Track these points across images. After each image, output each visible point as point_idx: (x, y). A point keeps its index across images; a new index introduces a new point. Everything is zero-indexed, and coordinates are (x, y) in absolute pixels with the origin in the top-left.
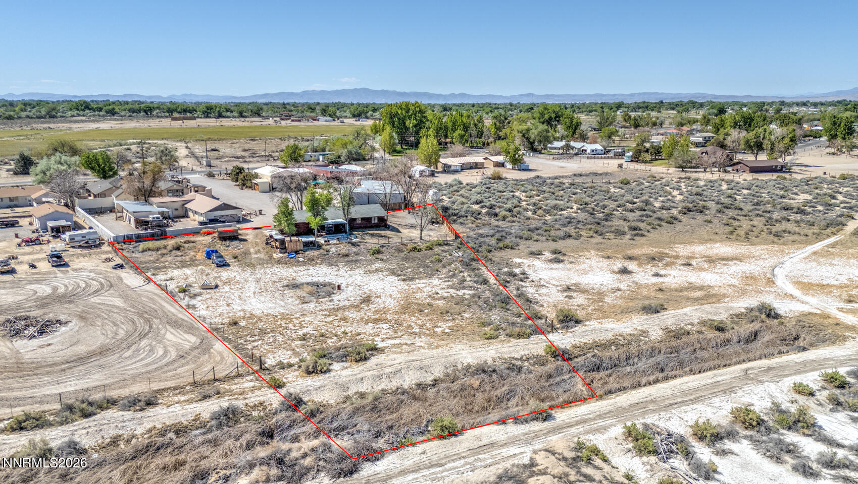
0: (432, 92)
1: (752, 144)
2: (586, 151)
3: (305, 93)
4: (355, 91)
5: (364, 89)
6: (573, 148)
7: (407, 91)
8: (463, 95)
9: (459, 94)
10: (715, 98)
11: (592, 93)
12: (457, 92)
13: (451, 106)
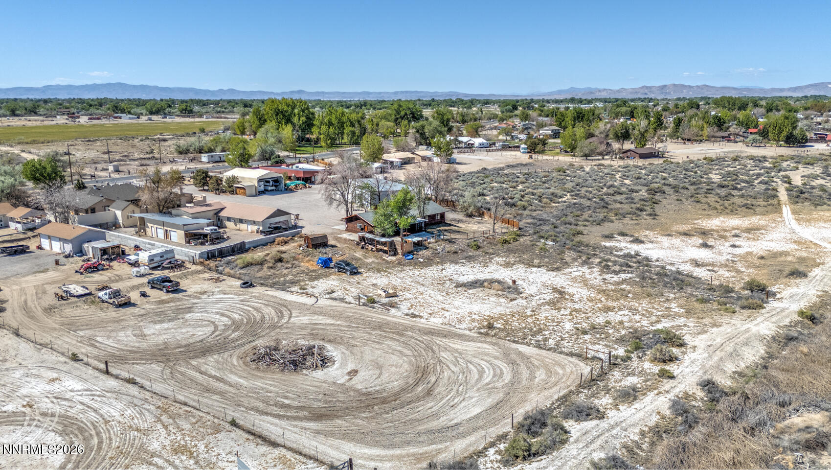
0: (198, 87)
1: (619, 135)
2: (472, 144)
3: (48, 88)
4: (109, 86)
5: (120, 84)
6: (461, 142)
7: (170, 86)
8: (232, 91)
9: (229, 90)
10: (466, 97)
11: (360, 91)
12: (225, 88)
13: (251, 103)
